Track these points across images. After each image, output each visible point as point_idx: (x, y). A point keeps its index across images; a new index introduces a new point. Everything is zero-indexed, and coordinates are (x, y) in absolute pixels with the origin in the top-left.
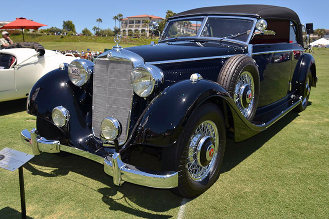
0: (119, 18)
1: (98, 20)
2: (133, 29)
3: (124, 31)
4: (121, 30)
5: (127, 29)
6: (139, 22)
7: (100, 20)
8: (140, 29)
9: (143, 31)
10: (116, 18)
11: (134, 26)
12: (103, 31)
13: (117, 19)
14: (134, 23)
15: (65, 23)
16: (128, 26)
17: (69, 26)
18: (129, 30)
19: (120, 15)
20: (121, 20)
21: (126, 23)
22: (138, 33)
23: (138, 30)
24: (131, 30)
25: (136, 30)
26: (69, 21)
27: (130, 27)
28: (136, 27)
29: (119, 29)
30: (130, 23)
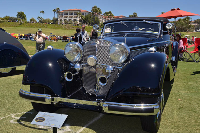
0: (57, 11)
1: (41, 12)
2: (68, 19)
3: (61, 20)
4: (59, 19)
5: (63, 19)
6: (72, 14)
7: (43, 12)
8: (73, 19)
9: (75, 20)
10: (54, 11)
11: (68, 17)
12: (45, 20)
13: (56, 11)
14: (68, 14)
15: (19, 13)
16: (64, 17)
17: (22, 16)
18: (65, 20)
19: (58, 9)
20: (58, 12)
21: (62, 15)
22: (71, 22)
23: (71, 20)
24: (66, 20)
25: (69, 20)
26: (22, 12)
27: (65, 17)
28: (69, 17)
29: (57, 19)
30: (65, 15)
